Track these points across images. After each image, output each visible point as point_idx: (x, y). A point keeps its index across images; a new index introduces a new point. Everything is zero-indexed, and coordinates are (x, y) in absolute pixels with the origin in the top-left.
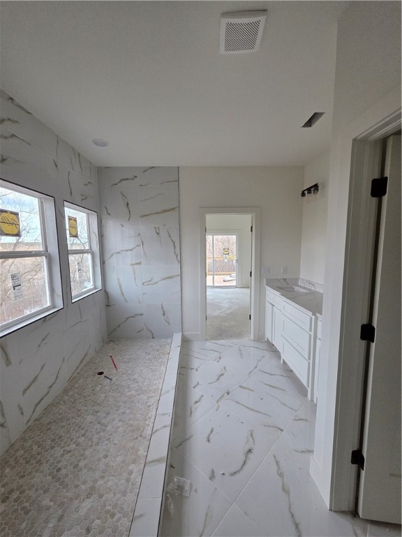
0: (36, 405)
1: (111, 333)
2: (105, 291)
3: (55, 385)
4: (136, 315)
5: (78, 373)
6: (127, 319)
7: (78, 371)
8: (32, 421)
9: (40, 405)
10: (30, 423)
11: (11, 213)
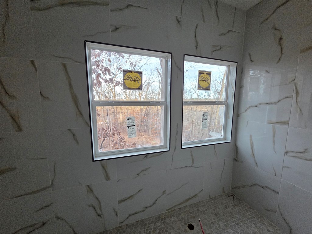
0: (130, 215)
1: (235, 188)
2: (236, 145)
3: (150, 208)
4: (267, 187)
5: (180, 209)
6: (255, 185)
7: (181, 206)
8: (125, 223)
9: (133, 216)
10: (122, 224)
11: (135, 72)
